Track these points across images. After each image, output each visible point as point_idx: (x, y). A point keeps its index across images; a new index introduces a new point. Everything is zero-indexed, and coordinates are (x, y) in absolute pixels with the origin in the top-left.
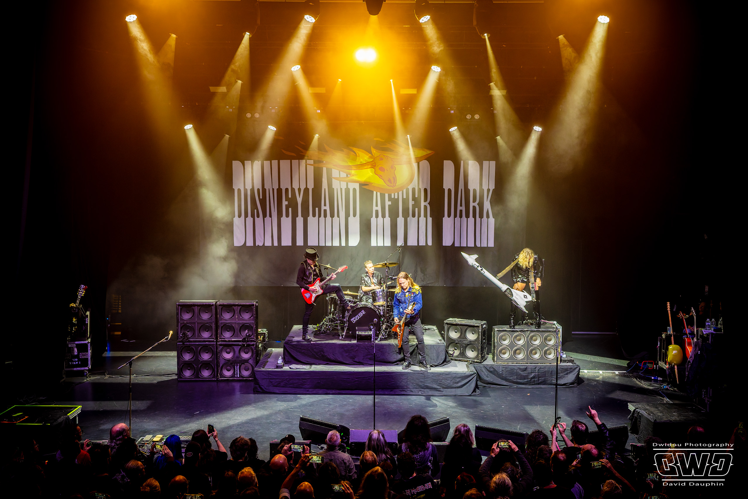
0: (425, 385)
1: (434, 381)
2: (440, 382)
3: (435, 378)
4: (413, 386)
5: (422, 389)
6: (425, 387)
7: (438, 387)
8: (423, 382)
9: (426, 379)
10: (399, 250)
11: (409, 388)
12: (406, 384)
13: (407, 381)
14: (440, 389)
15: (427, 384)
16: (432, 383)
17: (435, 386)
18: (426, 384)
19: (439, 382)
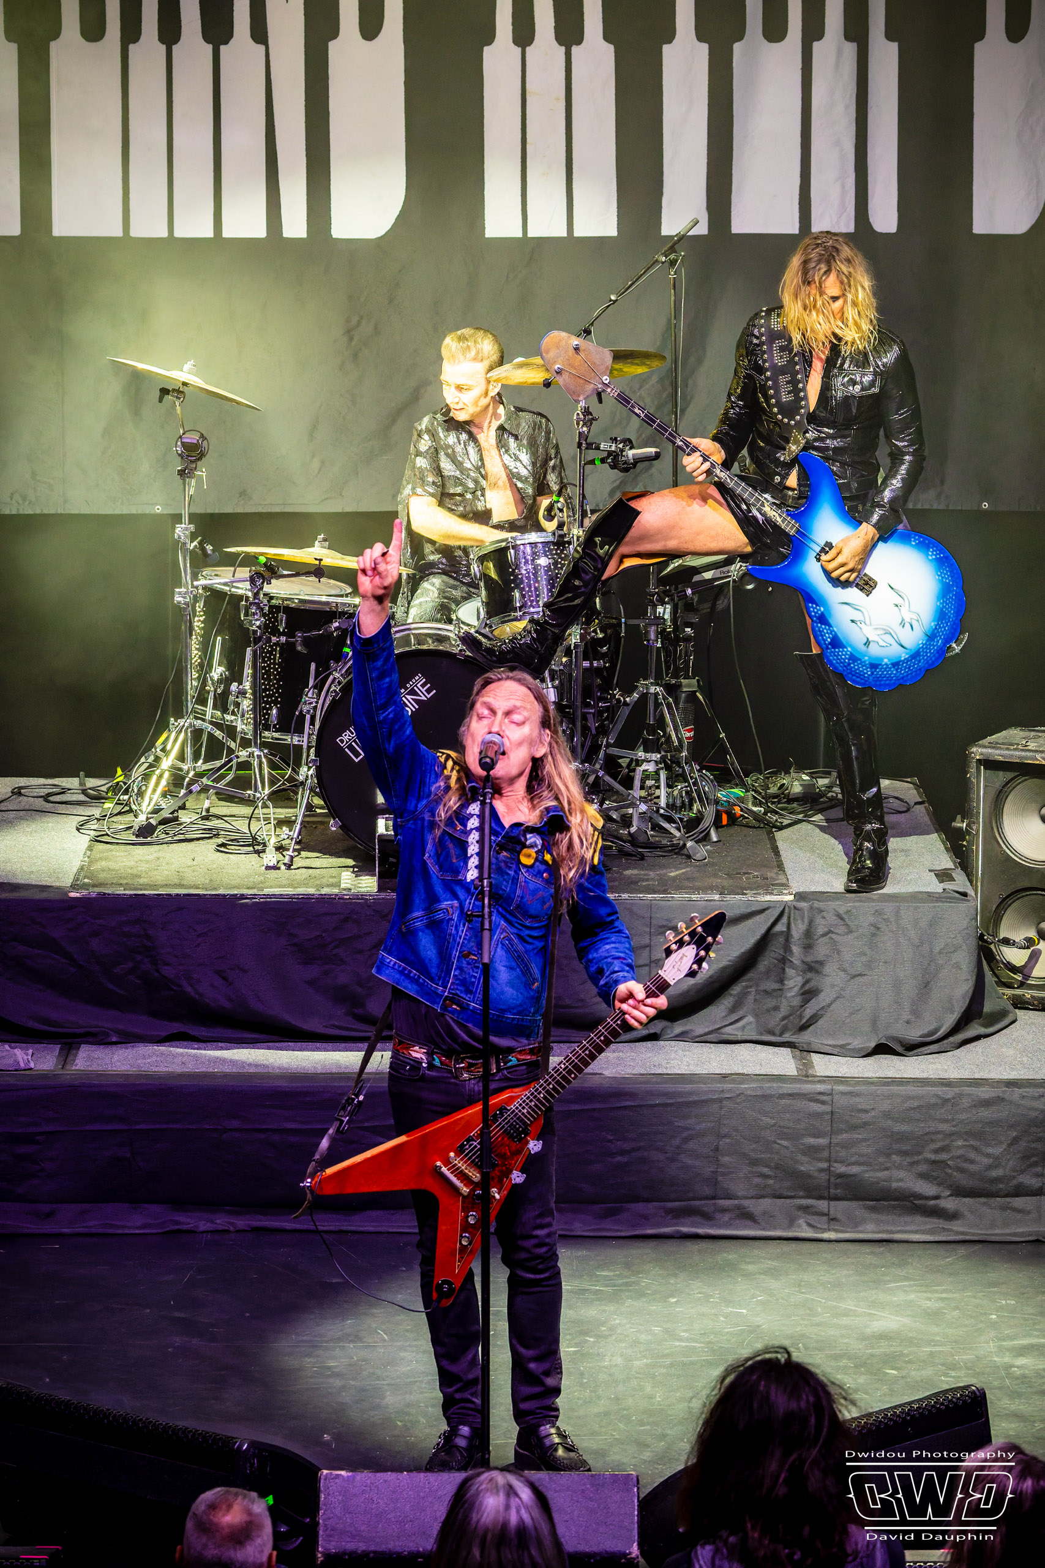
0: (840, 1176)
1: (896, 1146)
2: (936, 1151)
3: (904, 1128)
4: (757, 1180)
5: (820, 1198)
6: (836, 1186)
7: (926, 1188)
8: (826, 1154)
9: (841, 1131)
10: (673, 263)
11: (729, 1197)
12: (708, 1170)
13: (717, 1149)
14: (937, 1198)
15: (855, 1170)
16: (881, 1160)
17: (906, 1180)
18: (842, 1169)
19: (932, 1157)
